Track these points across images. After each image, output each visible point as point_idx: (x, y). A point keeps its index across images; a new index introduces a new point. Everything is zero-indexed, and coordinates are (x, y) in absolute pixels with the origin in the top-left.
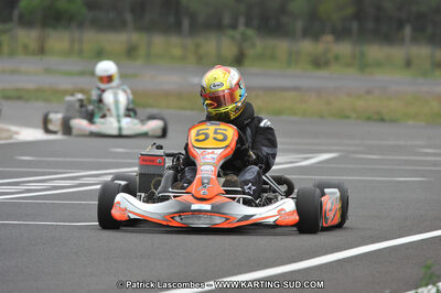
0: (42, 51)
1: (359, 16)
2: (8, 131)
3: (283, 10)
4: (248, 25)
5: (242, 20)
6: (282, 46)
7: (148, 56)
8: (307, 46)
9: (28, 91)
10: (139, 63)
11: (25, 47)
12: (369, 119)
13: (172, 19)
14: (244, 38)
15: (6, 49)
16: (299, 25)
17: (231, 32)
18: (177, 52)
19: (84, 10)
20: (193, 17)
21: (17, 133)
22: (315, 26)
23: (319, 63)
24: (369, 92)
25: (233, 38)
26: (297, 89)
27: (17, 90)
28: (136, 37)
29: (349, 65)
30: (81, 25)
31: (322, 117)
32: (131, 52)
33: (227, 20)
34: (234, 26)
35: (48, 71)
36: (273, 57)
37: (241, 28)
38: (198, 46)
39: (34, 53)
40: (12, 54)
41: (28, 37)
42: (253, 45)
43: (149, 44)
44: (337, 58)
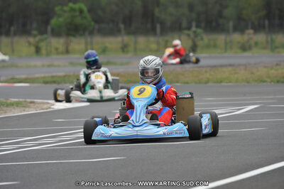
0: (67, 52)
1: (269, 16)
2: (48, 103)
3: (220, 15)
4: (197, 26)
5: (194, 24)
6: (221, 38)
7: (135, 50)
8: (237, 37)
9: (60, 77)
10: (129, 55)
11: (57, 49)
12: (278, 82)
13: (149, 26)
14: (196, 34)
15: (44, 51)
16: (231, 24)
17: (186, 32)
18: (154, 46)
19: (93, 23)
20: (162, 23)
21: (53, 105)
22: (241, 24)
23: (244, 48)
24: (277, 65)
25: (188, 35)
26: (230, 65)
27: (53, 77)
28: (127, 39)
29: (264, 48)
30: (91, 33)
31: (248, 82)
32: (124, 48)
33: (184, 24)
34: (189, 28)
35: (72, 64)
36: (215, 46)
37: (194, 29)
38: (167, 42)
39: (62, 53)
40: (48, 54)
41: (58, 43)
42: (202, 39)
43: (136, 43)
44: (256, 44)
